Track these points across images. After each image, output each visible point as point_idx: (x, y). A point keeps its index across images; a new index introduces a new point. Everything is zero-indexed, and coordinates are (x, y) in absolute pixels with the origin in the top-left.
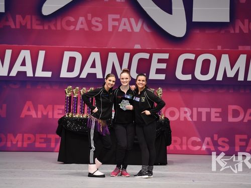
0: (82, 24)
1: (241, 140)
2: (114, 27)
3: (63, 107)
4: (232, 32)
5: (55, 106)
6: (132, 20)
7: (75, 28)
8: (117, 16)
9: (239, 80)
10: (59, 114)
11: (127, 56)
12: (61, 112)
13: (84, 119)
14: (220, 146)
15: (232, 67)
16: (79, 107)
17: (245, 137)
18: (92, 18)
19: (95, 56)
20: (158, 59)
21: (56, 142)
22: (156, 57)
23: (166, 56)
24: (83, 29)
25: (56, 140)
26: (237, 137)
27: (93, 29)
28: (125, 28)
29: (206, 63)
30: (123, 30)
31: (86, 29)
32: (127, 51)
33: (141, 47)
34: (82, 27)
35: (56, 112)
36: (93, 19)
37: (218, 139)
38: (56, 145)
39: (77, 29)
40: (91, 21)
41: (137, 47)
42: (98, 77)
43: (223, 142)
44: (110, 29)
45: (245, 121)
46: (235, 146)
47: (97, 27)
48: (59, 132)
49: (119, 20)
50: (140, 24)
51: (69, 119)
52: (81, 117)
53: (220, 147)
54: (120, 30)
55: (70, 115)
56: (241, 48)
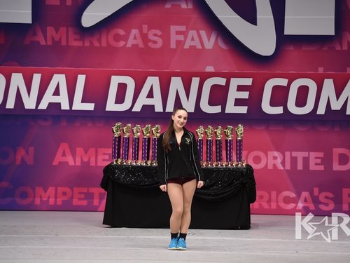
0: (135, 38)
2: (178, 42)
3: (110, 151)
4: (338, 48)
5: (99, 149)
6: (203, 33)
7: (126, 44)
8: (183, 28)
9: (347, 113)
10: (104, 160)
11: (195, 82)
12: (107, 157)
13: (138, 167)
14: (321, 203)
15: (338, 97)
16: (131, 150)
18: (149, 30)
19: (153, 82)
20: (238, 86)
21: (101, 199)
22: (235, 82)
23: (248, 82)
24: (137, 45)
25: (100, 196)
26: (346, 191)
27: (150, 44)
28: (193, 43)
29: (303, 91)
30: (190, 46)
31: (141, 45)
32: (196, 75)
33: (215, 69)
34: (135, 42)
35: (100, 158)
36: (150, 32)
37: (319, 194)
38: (100, 203)
39: (129, 45)
40: (147, 35)
41: (210, 69)
42: (156, 111)
43: (327, 197)
44: (173, 45)
46: (342, 204)
47: (155, 42)
48: (104, 185)
49: (185, 34)
50: (213, 38)
51: (117, 167)
52: (134, 164)
53: (322, 206)
54: (187, 46)
55: (119, 162)
56: (349, 70)
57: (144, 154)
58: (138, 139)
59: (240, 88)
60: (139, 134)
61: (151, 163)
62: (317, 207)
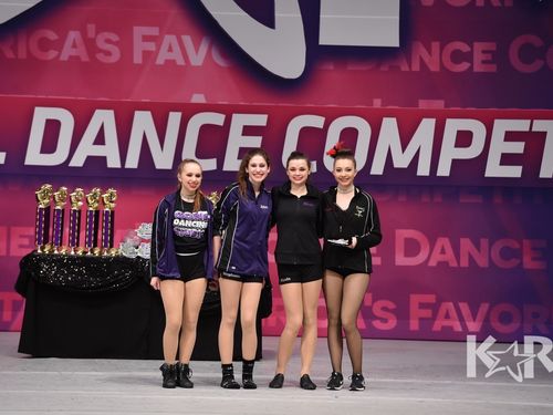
0: (74, 46)
1: (422, 306)
2: (147, 55)
3: (31, 231)
4: (405, 68)
5: (13, 229)
6: (187, 40)
7: (59, 56)
8: (154, 31)
9: (419, 174)
10: (21, 246)
11: (174, 119)
12: (26, 242)
13: (79, 258)
14: (376, 318)
15: (404, 147)
16: (67, 230)
17: (431, 298)
18: (97, 33)
19: (104, 118)
20: (245, 127)
21: (15, 310)
22: (240, 121)
23: (260, 120)
24: (78, 58)
25: (14, 307)
26: (415, 299)
27: (100, 57)
28: (170, 56)
29: (349, 136)
30: (167, 61)
31: (85, 58)
32: (175, 108)
33: (206, 98)
34: (74, 52)
35: (15, 242)
36: (99, 36)
37: (373, 302)
38: (14, 317)
39: (64, 57)
40: (93, 41)
41: (198, 99)
42: (109, 166)
43: (385, 309)
44: (138, 59)
45: (433, 263)
46: (409, 319)
47: (108, 53)
48: (21, 288)
49: (157, 40)
50: (204, 48)
51: (43, 258)
52: (73, 253)
53: (378, 321)
54: (160, 61)
55: (46, 250)
56: (423, 104)
57: (90, 236)
58: (80, 212)
59: (248, 131)
60: (80, 203)
61: (101, 253)
62: (369, 325)
